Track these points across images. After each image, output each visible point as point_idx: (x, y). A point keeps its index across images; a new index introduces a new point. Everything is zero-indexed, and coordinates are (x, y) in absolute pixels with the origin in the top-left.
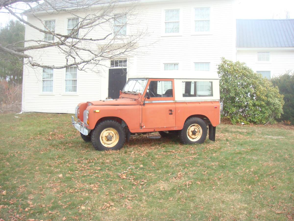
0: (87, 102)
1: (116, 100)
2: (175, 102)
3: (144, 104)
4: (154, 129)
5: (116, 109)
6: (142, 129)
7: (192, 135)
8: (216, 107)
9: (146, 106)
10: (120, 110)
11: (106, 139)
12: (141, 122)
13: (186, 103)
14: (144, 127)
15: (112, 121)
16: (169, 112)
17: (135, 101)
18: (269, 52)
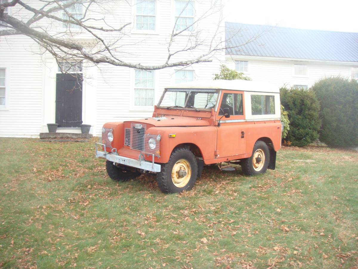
0: (124, 122)
1: (172, 119)
2: (246, 122)
3: (219, 125)
4: (227, 158)
5: (193, 132)
6: (216, 158)
7: (256, 163)
8: (279, 128)
9: (222, 127)
10: (196, 133)
11: (176, 176)
12: (216, 150)
13: (254, 122)
14: (218, 156)
15: (186, 149)
16: (240, 135)
17: (202, 120)
18: (247, 62)
